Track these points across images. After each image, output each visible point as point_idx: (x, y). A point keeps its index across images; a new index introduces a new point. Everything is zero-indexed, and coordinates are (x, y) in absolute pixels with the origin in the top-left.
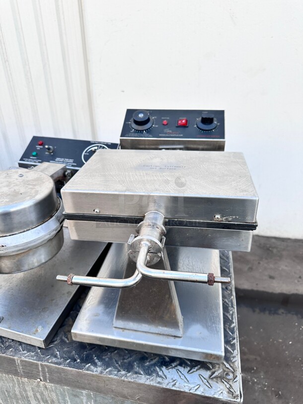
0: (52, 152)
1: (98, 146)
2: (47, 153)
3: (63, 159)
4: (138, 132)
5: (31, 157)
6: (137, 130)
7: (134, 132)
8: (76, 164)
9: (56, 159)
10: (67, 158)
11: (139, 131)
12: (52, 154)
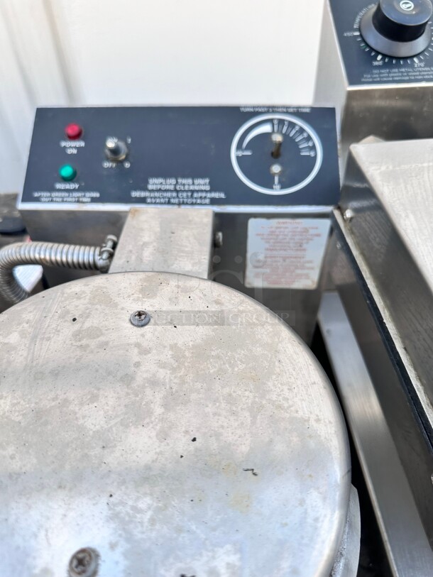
0: (126, 159)
1: (271, 121)
2: (107, 165)
3: (173, 181)
4: (398, 66)
5: (59, 186)
6: (391, 58)
7: (385, 66)
8: (222, 195)
9: (147, 183)
10: (184, 176)
11: (399, 59)
12: (127, 165)
